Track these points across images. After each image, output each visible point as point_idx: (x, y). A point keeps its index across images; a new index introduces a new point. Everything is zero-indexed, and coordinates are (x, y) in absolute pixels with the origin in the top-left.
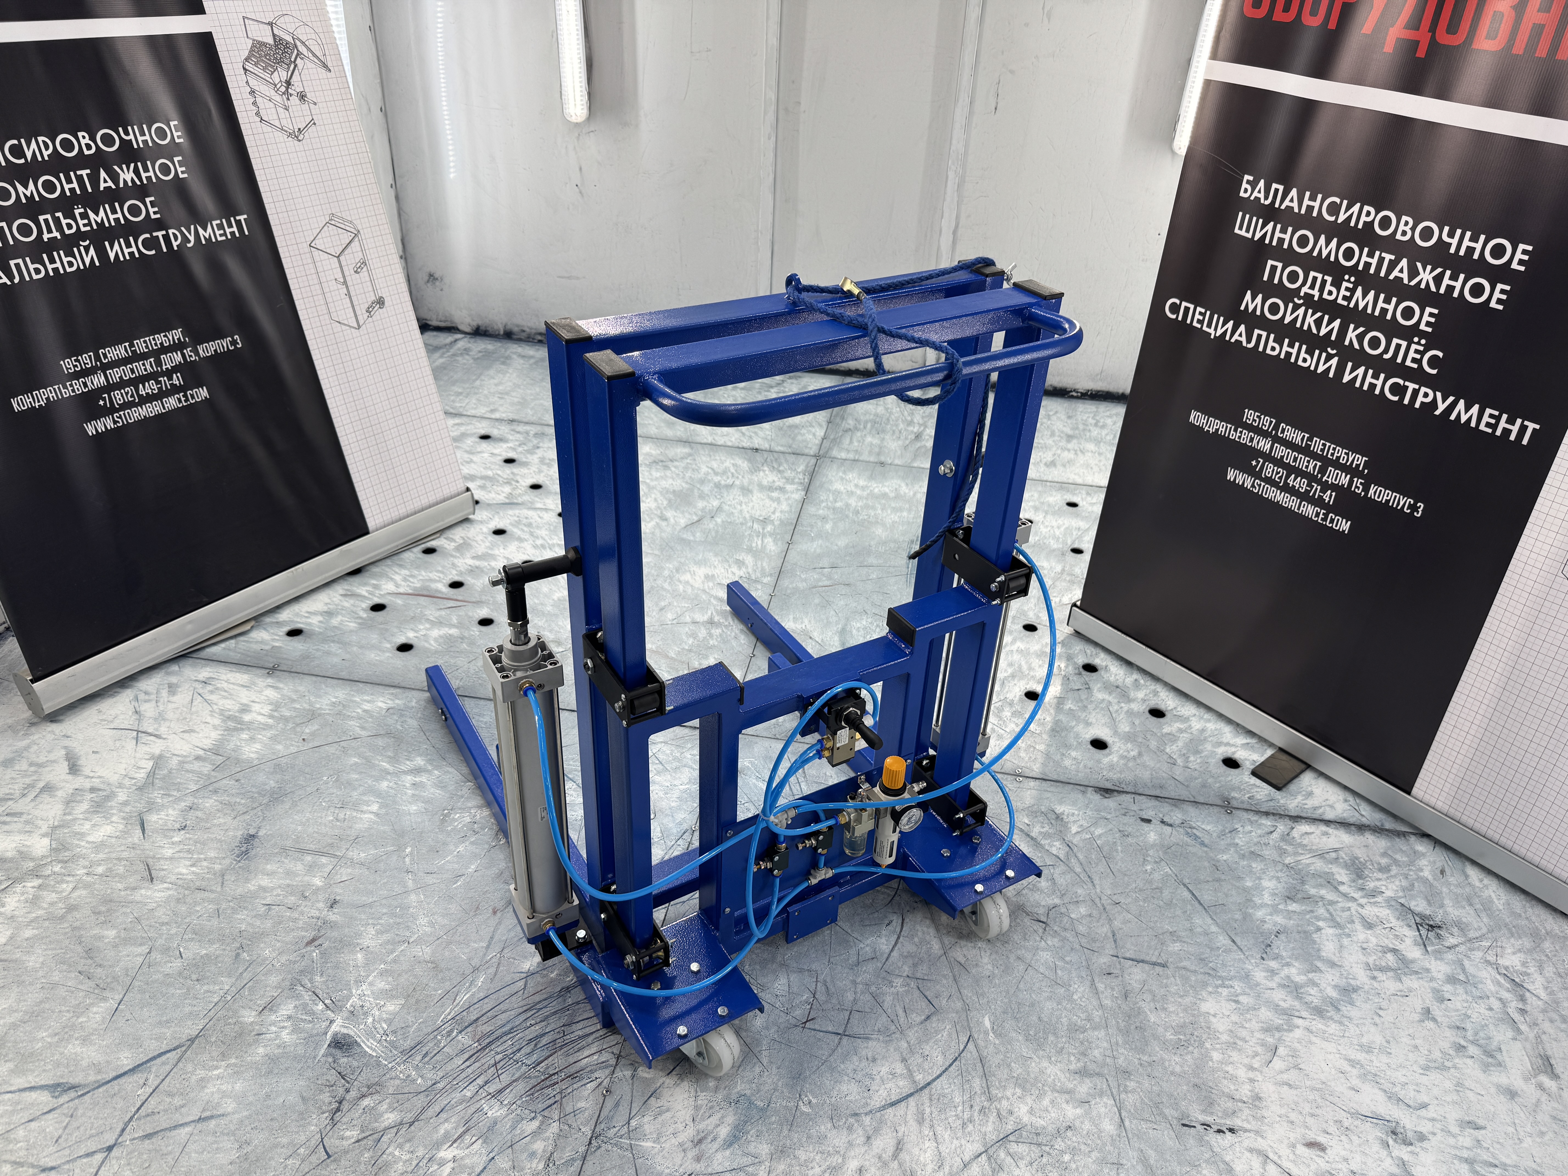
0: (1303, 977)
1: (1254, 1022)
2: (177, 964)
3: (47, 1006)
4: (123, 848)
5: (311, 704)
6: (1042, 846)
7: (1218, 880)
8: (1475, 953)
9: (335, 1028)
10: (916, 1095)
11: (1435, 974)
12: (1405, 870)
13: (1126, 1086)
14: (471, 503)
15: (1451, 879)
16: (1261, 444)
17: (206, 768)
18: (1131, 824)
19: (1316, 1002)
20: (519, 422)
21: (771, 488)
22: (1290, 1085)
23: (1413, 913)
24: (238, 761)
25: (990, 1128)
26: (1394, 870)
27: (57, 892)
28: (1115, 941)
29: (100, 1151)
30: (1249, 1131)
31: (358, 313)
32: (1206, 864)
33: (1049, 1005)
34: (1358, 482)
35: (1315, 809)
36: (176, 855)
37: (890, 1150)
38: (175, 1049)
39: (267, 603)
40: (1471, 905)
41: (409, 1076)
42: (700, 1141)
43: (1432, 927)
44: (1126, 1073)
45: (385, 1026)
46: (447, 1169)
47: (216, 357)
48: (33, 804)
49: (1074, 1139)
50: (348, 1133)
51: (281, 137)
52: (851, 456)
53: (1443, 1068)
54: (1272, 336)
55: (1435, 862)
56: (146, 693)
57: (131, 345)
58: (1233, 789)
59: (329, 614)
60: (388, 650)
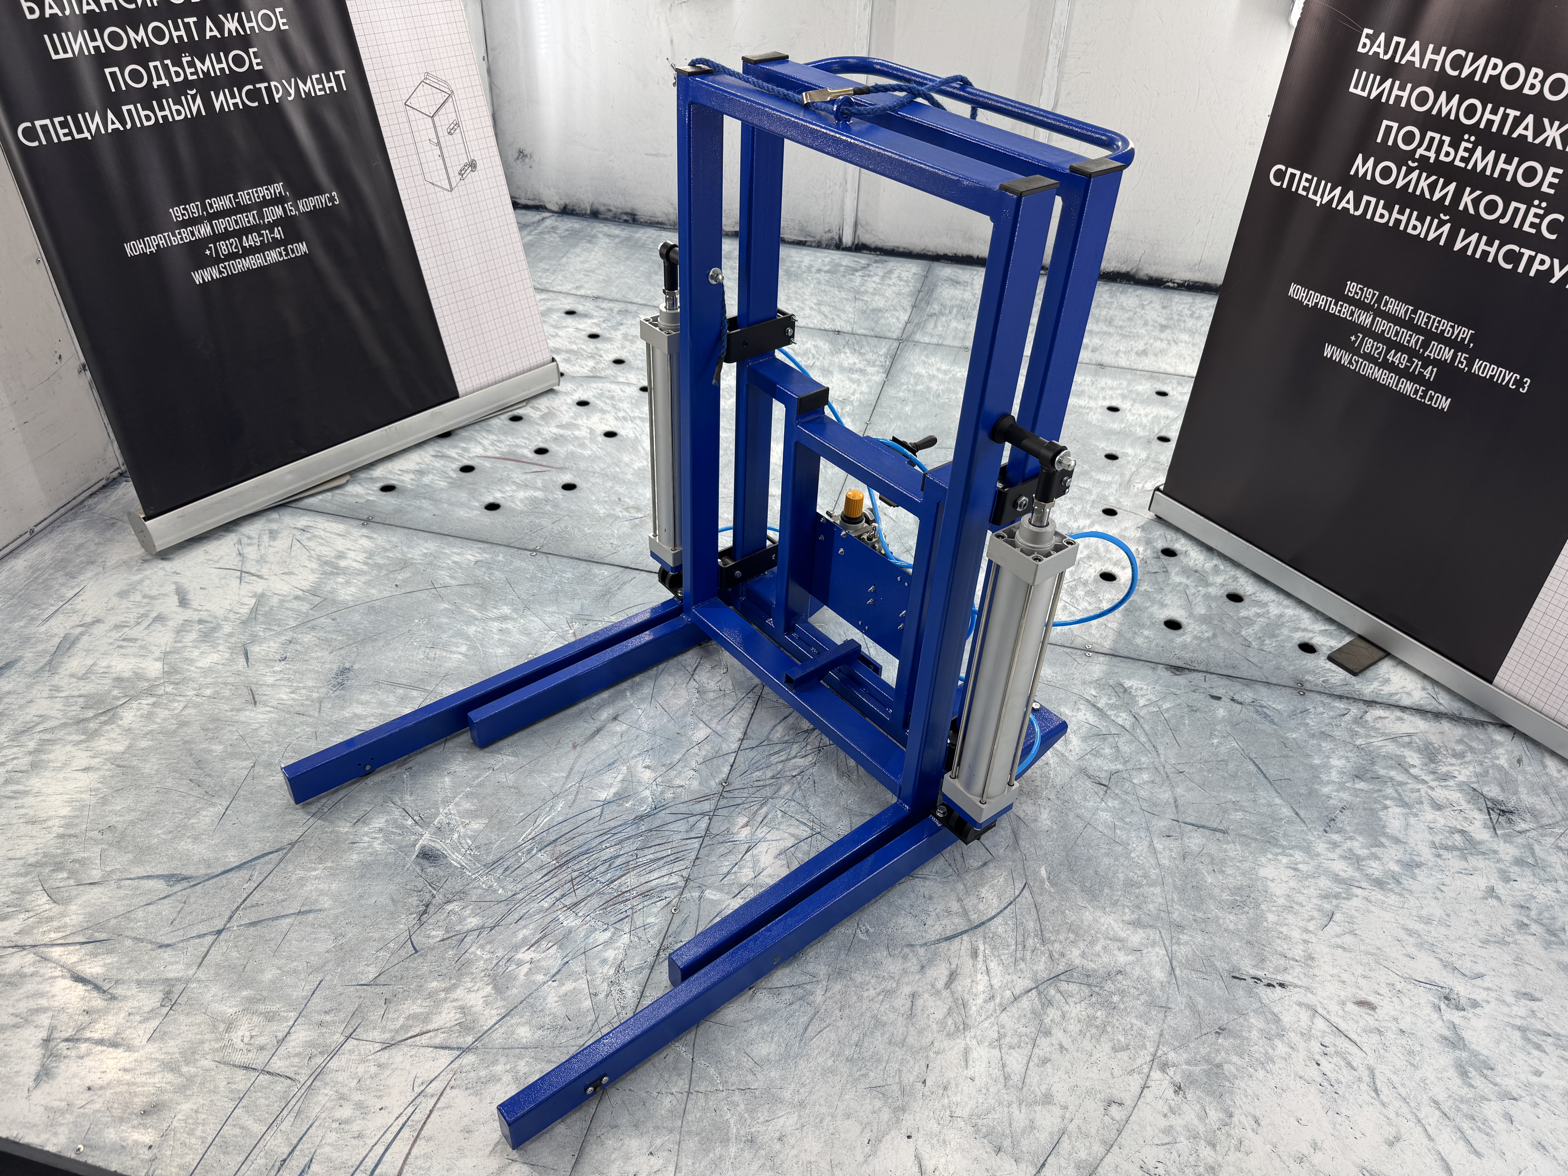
0: (1366, 852)
1: (1312, 889)
2: (279, 778)
3: (162, 807)
4: (228, 674)
5: (403, 553)
6: (1108, 717)
7: (1286, 756)
8: (1547, 838)
9: (423, 841)
10: (970, 933)
11: (1503, 856)
12: (1481, 758)
13: (1179, 939)
14: (556, 375)
15: (1528, 769)
16: (1362, 318)
17: (305, 607)
18: (1200, 700)
19: (1377, 874)
20: (604, 299)
21: (853, 369)
22: (1344, 949)
23: (1485, 797)
24: (334, 602)
25: (1041, 967)
26: (1469, 757)
27: (169, 710)
28: (1176, 807)
29: (210, 933)
30: (1300, 987)
31: (451, 175)
32: (1274, 741)
33: (1106, 861)
34: (1462, 356)
35: (1391, 695)
36: (278, 683)
37: (944, 980)
38: (277, 851)
39: (362, 459)
40: (1547, 793)
41: (491, 886)
43: (1503, 812)
44: (1180, 927)
45: (470, 842)
46: (525, 969)
47: (315, 213)
48: (146, 632)
49: (1124, 982)
50: (434, 933)
52: (935, 340)
53: (1502, 943)
54: (1382, 202)
55: (1512, 751)
56: (249, 537)
57: (236, 197)
58: (1308, 672)
59: (421, 473)
60: (476, 508)
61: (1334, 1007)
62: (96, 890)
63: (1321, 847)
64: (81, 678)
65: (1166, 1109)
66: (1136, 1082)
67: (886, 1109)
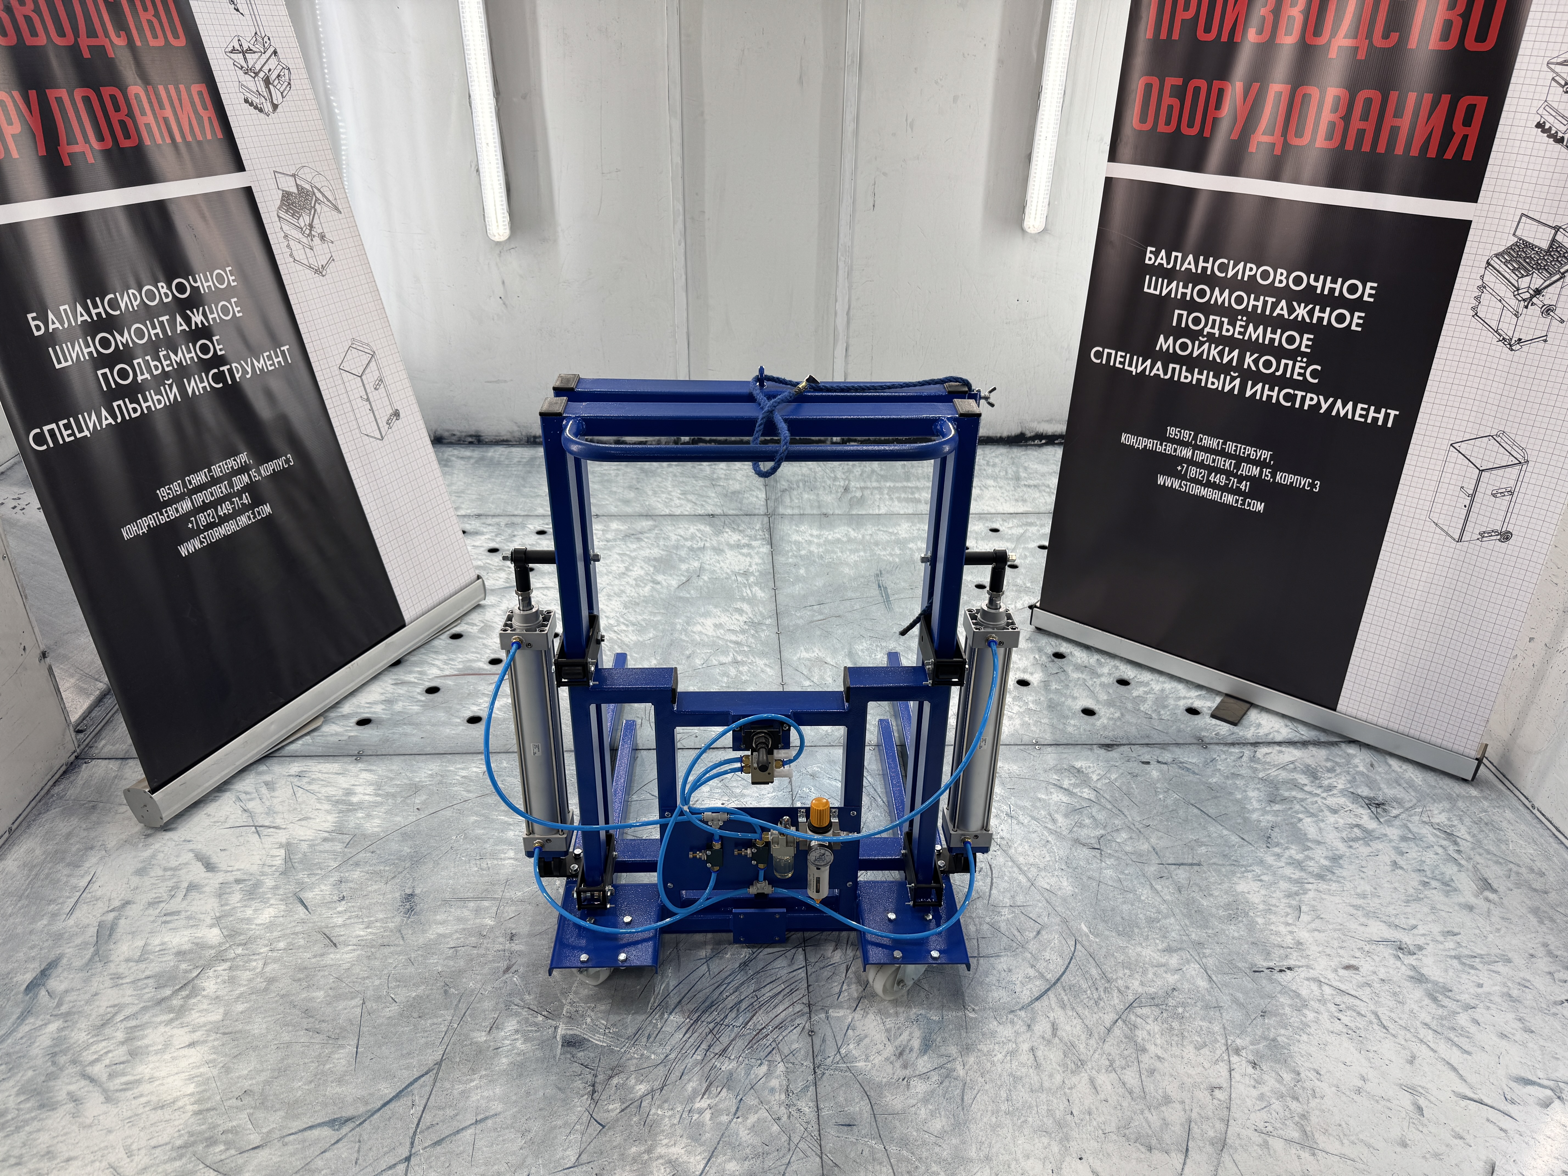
0: (1301, 855)
1: (1278, 892)
2: (394, 1008)
3: (290, 1061)
4: (293, 924)
5: (410, 779)
6: (1075, 794)
7: (1216, 797)
8: (1414, 817)
9: (561, 1031)
10: (1052, 989)
11: (1391, 837)
12: (1346, 768)
13: (1204, 953)
14: (482, 590)
15: (1380, 769)
16: (1184, 452)
17: (339, 847)
18: (1136, 767)
19: (1316, 871)
20: (486, 516)
21: (738, 546)
22: (1318, 931)
23: (1361, 797)
24: (365, 836)
25: (1117, 1001)
26: (1338, 770)
27: (250, 970)
28: (1157, 853)
29: (400, 1162)
30: (1302, 967)
31: (381, 425)
32: (1203, 787)
33: (1125, 907)
34: (1267, 471)
35: (1267, 735)
36: (348, 922)
37: (1049, 1032)
38: (426, 1073)
39: (331, 699)
40: (1399, 785)
41: (642, 1055)
42: (901, 1054)
43: (1378, 805)
44: (1201, 944)
45: (604, 1022)
47: (274, 476)
48: (185, 902)
49: (1181, 996)
50: (611, 1107)
51: (310, 273)
52: (796, 511)
53: (1418, 900)
54: (1184, 368)
55: (1364, 759)
56: (246, 793)
57: (210, 471)
58: (1202, 730)
59: (389, 702)
60: (459, 725)
61: (1331, 976)
62: (263, 1154)
63: (1270, 859)
64: (139, 961)
65: (1253, 1082)
66: (1223, 1068)
67: (1053, 1143)
